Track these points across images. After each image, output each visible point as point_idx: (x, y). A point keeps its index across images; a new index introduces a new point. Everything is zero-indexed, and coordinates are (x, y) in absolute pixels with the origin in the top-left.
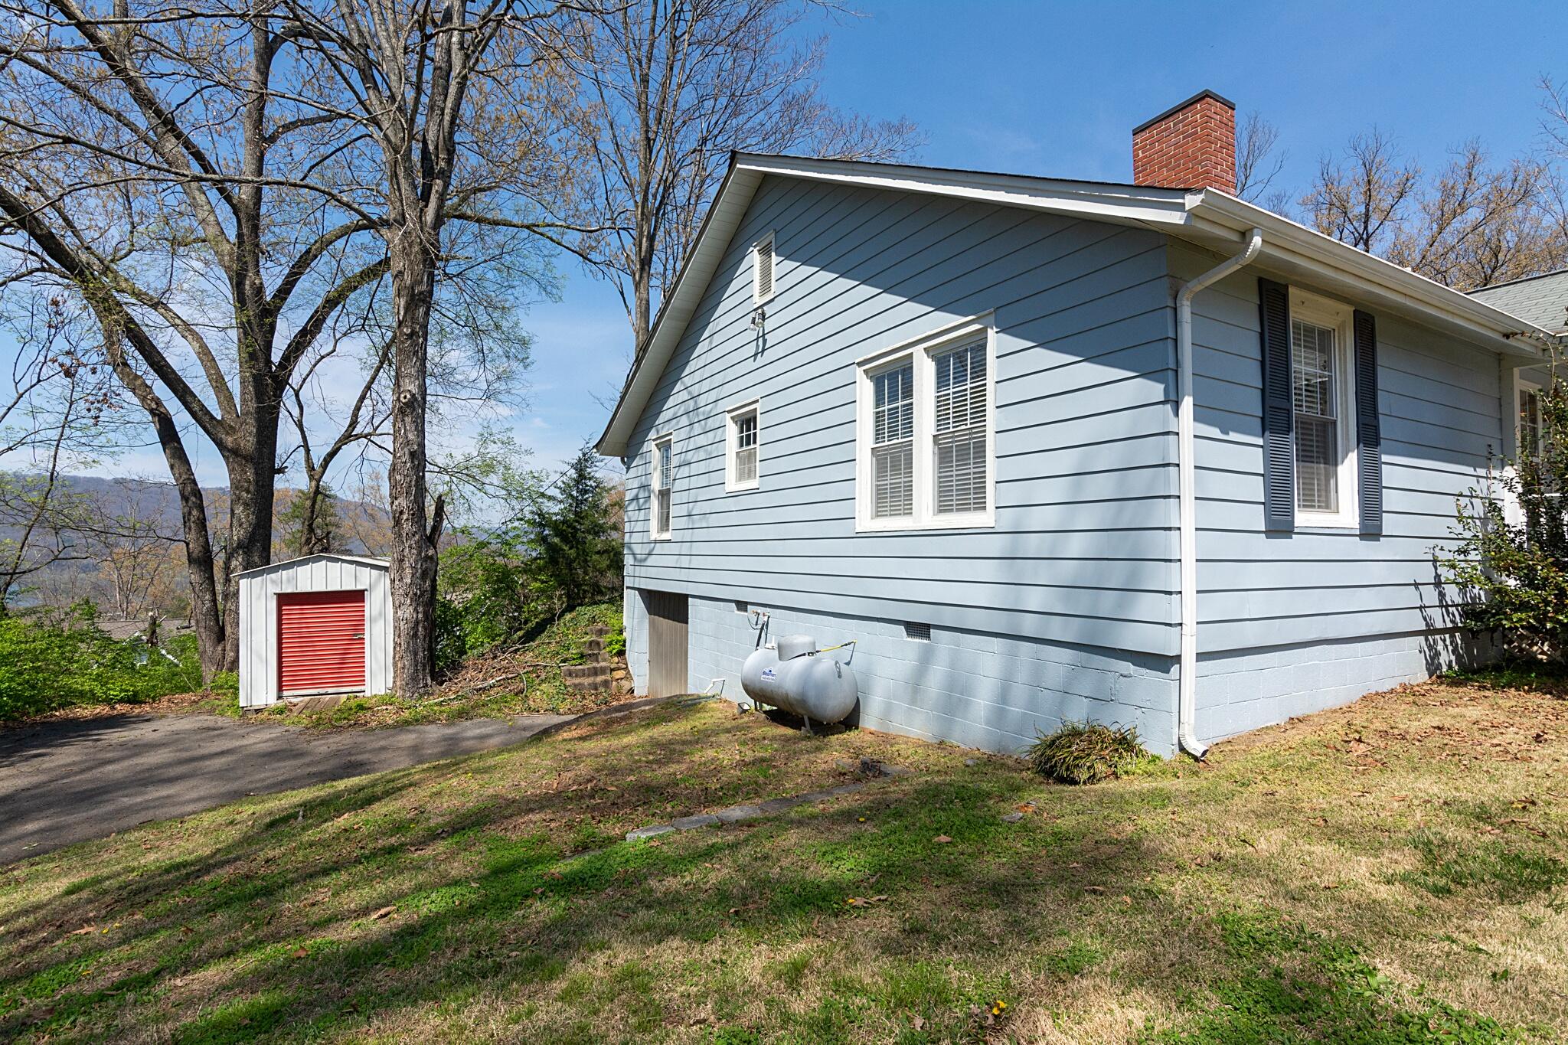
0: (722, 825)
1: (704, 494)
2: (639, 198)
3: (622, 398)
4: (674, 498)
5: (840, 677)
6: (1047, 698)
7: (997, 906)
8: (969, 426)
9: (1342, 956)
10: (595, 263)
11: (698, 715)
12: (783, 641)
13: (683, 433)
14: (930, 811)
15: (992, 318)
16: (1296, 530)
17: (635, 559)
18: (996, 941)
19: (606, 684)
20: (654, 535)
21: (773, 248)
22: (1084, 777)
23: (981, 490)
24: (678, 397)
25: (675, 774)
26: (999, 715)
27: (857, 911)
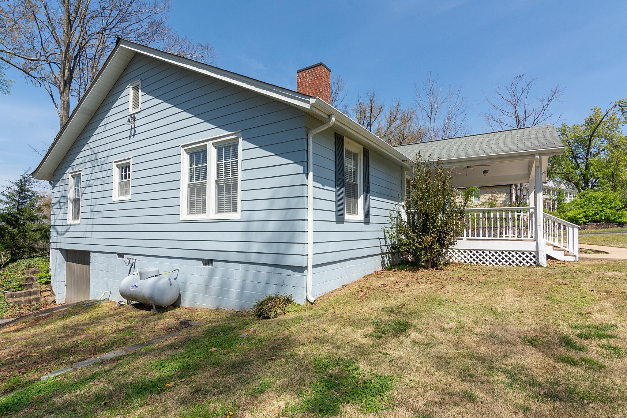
0: (103, 362)
1: (100, 202)
2: (64, 49)
3: (50, 150)
4: (82, 203)
5: (171, 285)
6: (260, 286)
7: (233, 373)
8: (231, 177)
9: (350, 365)
10: (34, 77)
11: (95, 310)
12: (142, 271)
13: (88, 171)
14: (209, 338)
15: (240, 134)
16: (345, 221)
17: (58, 233)
18: (231, 388)
19: (37, 299)
20: (70, 221)
21: (140, 87)
22: (273, 315)
23: (236, 204)
24: (85, 153)
25: (77, 341)
26: (241, 295)
27: (170, 389)
